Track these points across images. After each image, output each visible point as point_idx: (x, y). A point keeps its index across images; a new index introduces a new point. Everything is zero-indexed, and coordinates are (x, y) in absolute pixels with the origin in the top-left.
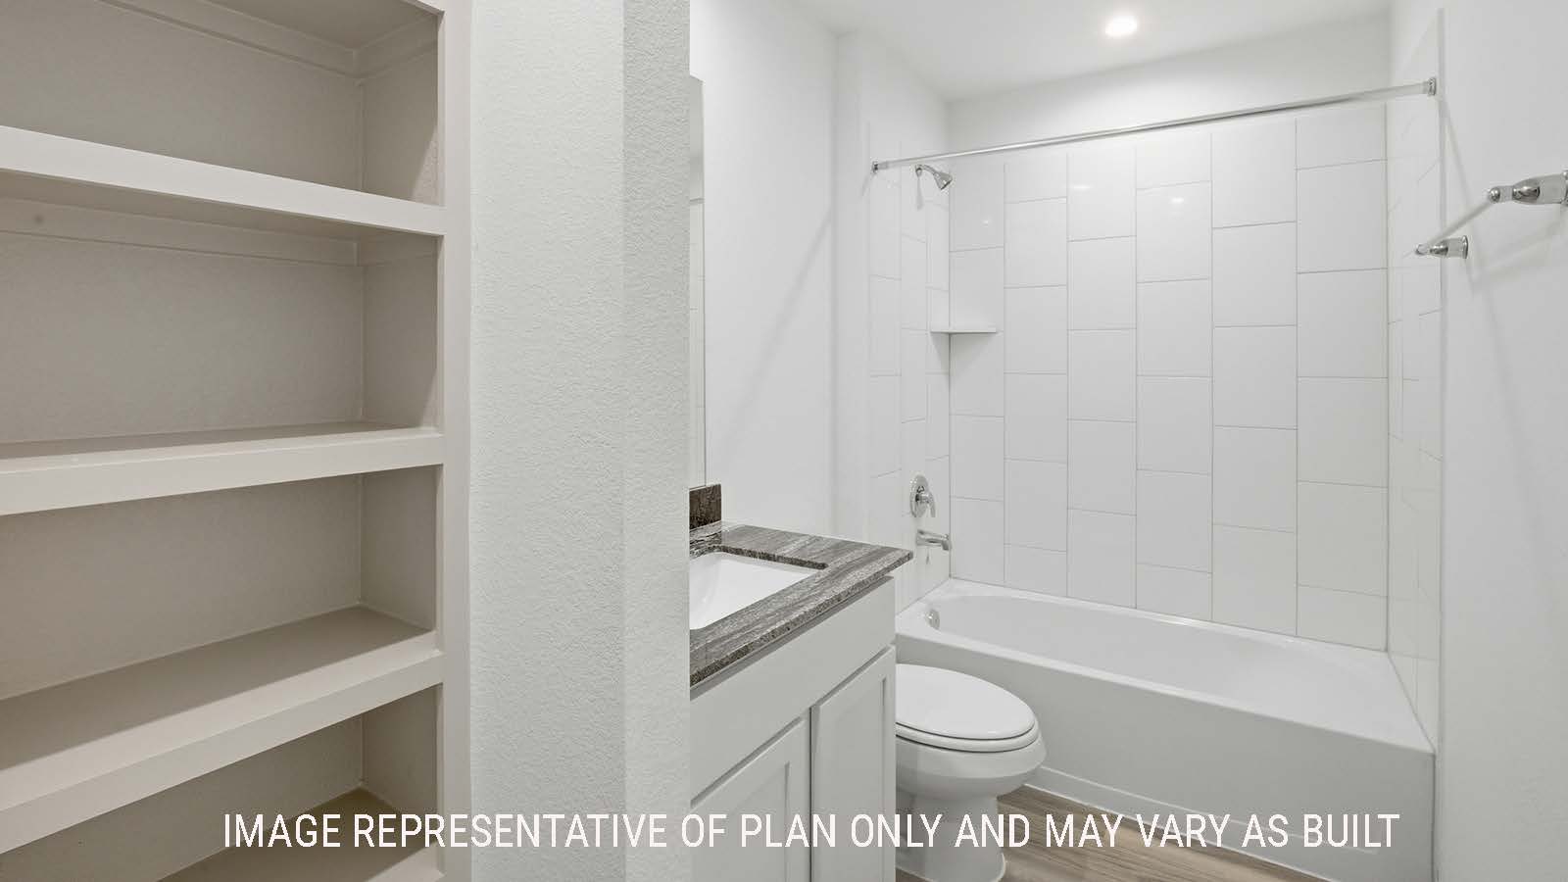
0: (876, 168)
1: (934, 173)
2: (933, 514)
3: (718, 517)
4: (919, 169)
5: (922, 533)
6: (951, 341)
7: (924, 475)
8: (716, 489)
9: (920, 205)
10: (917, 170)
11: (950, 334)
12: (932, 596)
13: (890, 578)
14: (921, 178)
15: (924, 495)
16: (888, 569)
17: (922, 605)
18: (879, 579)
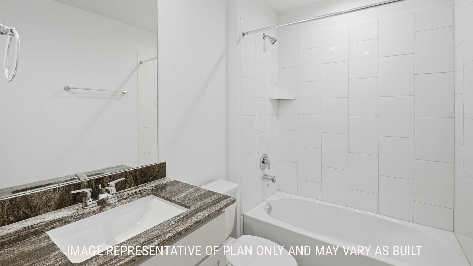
0: (244, 34)
1: (270, 38)
2: (269, 168)
3: (164, 176)
4: (265, 37)
5: (265, 175)
6: (279, 101)
7: (267, 154)
8: (164, 164)
9: (265, 50)
10: (263, 37)
11: (278, 100)
12: (269, 199)
13: (224, 212)
14: (265, 40)
15: (266, 161)
16: (224, 208)
17: (265, 203)
18: (219, 212)
